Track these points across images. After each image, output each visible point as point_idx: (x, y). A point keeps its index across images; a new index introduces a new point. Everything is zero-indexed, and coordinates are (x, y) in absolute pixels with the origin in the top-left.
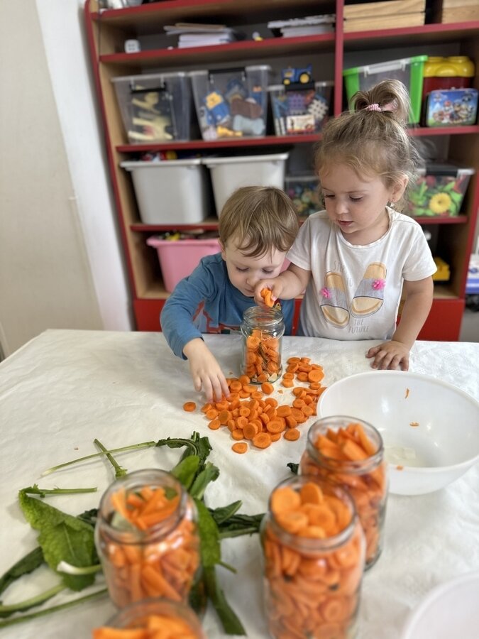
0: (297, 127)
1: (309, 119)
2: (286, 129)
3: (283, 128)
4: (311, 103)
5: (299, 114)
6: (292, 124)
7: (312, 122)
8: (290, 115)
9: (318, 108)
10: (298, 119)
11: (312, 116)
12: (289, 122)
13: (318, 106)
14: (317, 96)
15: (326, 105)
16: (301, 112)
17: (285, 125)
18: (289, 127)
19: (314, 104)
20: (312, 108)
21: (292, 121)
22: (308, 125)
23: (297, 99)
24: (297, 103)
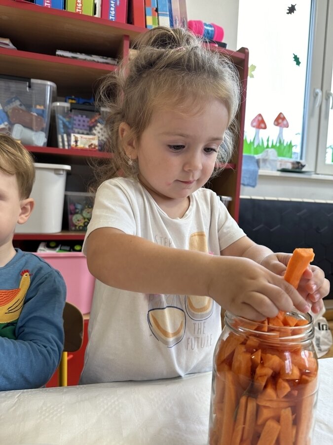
0: (80, 145)
1: (93, 139)
2: (69, 145)
3: (66, 143)
4: (96, 126)
5: (83, 134)
6: (76, 141)
7: (96, 142)
8: (74, 133)
9: (101, 132)
10: (82, 137)
11: (96, 137)
12: (73, 139)
14: (100, 120)
16: (85, 132)
17: (69, 141)
18: (73, 143)
19: (98, 126)
20: (96, 130)
21: (76, 138)
22: (92, 144)
23: (82, 119)
24: (81, 123)
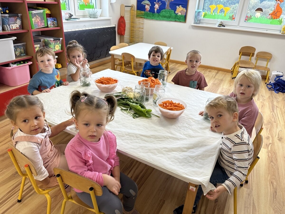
0: (13, 28)
3: (9, 28)
4: (16, 20)
6: (12, 27)
7: (18, 26)
9: (19, 22)
11: (18, 24)
12: (11, 26)
13: (18, 21)
14: (18, 18)
15: (20, 21)
16: (14, 23)
18: (11, 28)
19: (17, 20)
20: (17, 22)
21: (12, 26)
22: (17, 27)
23: (12, 19)
24: (12, 20)
